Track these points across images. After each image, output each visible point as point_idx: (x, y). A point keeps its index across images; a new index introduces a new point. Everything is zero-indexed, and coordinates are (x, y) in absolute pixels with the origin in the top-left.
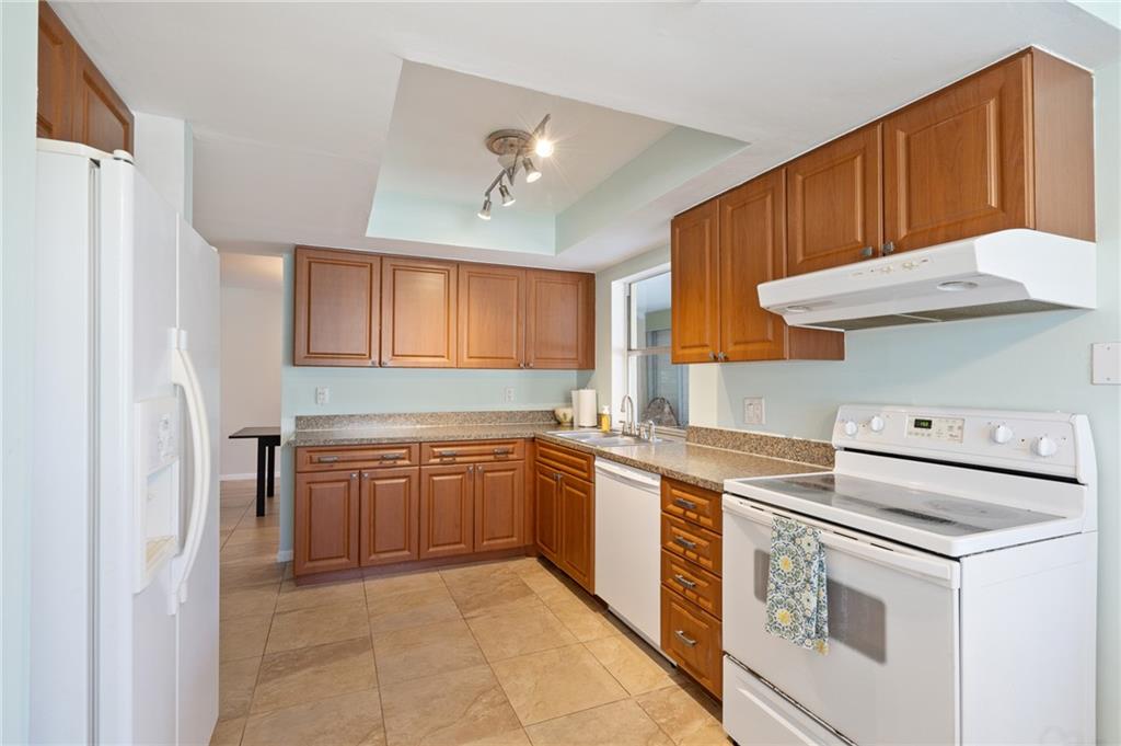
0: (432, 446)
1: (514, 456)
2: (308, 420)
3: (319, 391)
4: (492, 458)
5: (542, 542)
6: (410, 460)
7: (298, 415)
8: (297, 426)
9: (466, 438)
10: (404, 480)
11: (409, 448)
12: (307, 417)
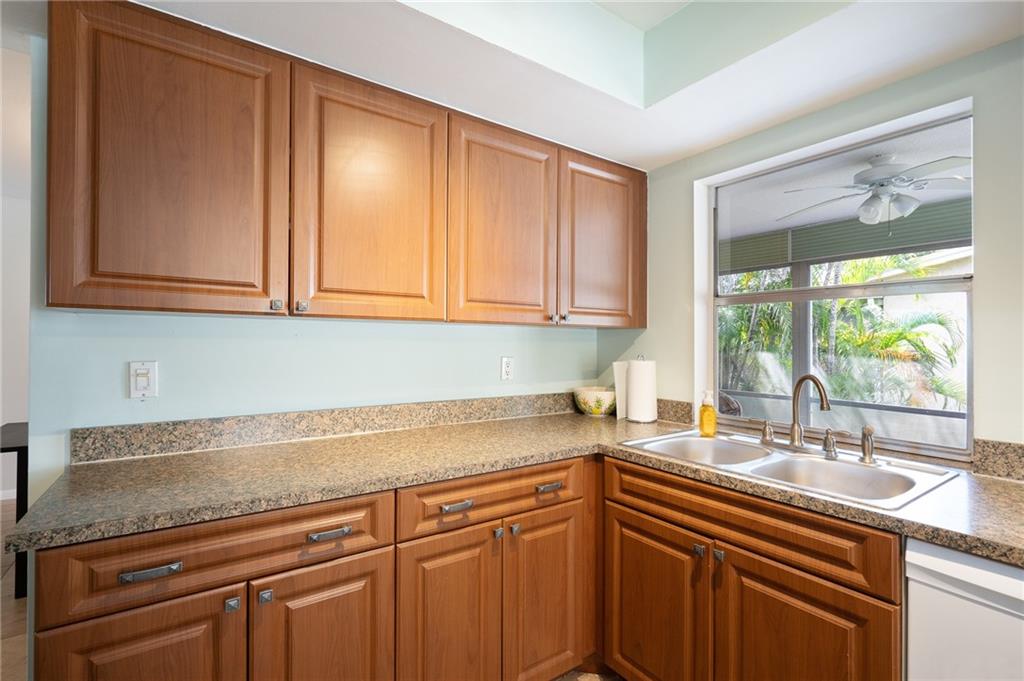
0: (420, 495)
1: (569, 493)
2: (105, 437)
3: (134, 366)
4: (531, 502)
5: (624, 656)
6: (374, 533)
7: (79, 424)
8: (74, 453)
9: (487, 469)
10: (356, 586)
11: (371, 505)
12: (102, 430)
